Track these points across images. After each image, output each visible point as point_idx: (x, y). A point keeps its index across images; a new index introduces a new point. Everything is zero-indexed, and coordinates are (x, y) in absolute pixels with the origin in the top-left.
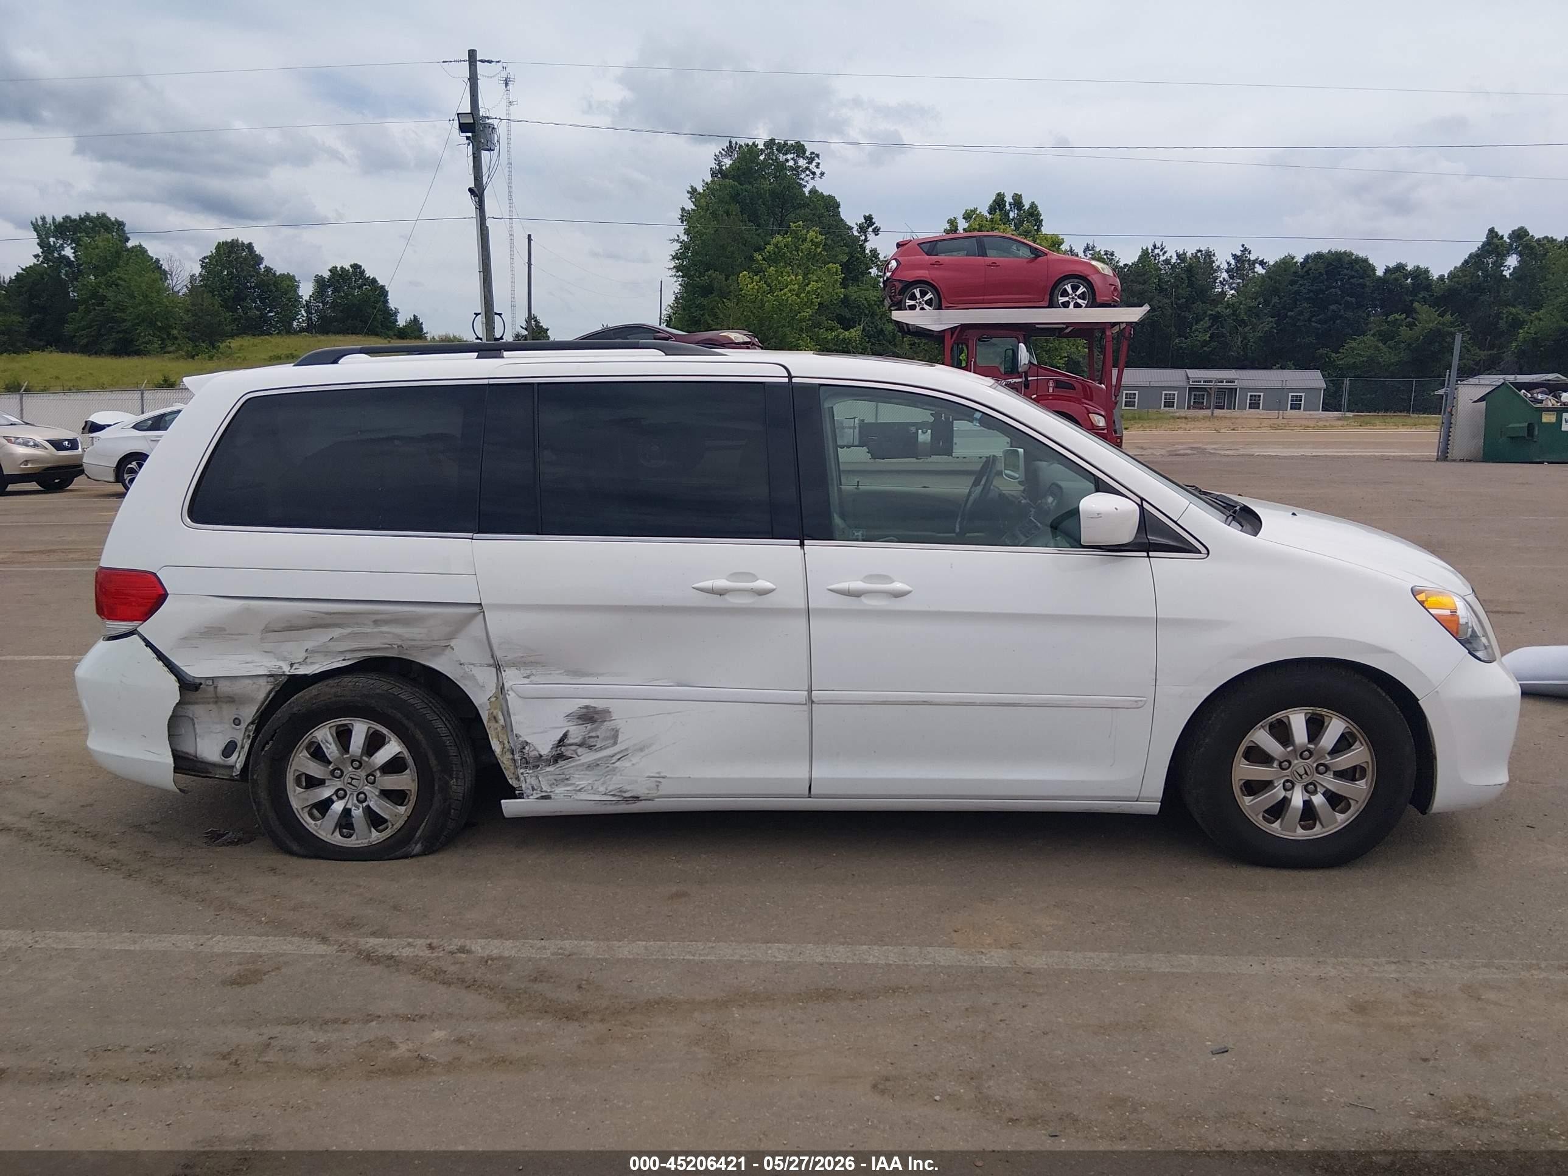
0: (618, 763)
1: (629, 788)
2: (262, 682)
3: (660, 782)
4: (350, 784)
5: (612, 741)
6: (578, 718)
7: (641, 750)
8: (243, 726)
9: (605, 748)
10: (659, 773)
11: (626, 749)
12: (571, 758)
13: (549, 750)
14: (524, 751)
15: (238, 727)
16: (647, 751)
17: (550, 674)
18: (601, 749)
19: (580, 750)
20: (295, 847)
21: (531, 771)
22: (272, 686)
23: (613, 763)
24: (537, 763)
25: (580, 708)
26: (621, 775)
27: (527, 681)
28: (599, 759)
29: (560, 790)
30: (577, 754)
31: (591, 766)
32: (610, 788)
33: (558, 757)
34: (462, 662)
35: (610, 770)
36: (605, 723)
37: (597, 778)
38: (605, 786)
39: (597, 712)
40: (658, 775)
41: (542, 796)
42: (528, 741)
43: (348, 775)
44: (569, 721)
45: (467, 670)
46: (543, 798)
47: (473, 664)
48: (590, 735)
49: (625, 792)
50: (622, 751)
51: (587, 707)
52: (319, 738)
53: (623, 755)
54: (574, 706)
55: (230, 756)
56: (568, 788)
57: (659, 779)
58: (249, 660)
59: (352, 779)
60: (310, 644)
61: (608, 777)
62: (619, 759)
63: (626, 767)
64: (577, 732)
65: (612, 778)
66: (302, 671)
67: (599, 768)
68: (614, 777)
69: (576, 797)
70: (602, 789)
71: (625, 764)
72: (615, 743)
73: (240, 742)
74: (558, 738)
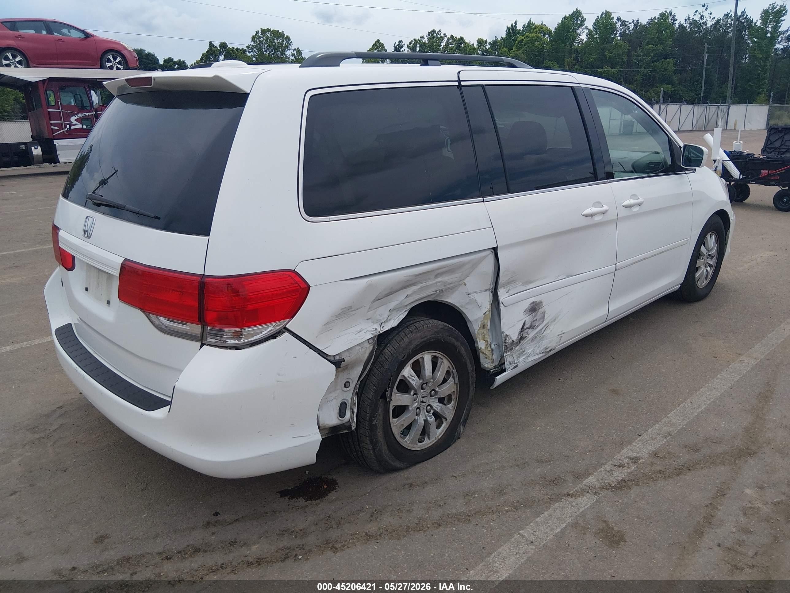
0: (545, 332)
1: (549, 345)
2: (367, 345)
3: (562, 337)
4: (422, 402)
5: (542, 320)
6: (529, 311)
7: (554, 320)
8: (352, 386)
9: (539, 325)
10: (561, 332)
11: (548, 323)
12: (526, 337)
13: (517, 336)
14: (506, 341)
15: (348, 389)
16: (556, 321)
17: (517, 287)
18: (538, 326)
19: (530, 331)
20: (398, 464)
21: (509, 353)
22: (372, 346)
23: (543, 333)
24: (511, 347)
25: (530, 304)
26: (547, 339)
27: (507, 295)
28: (536, 333)
29: (521, 359)
30: (528, 334)
31: (533, 340)
32: (541, 350)
33: (522, 338)
34: (470, 292)
35: (541, 338)
36: (540, 310)
37: (536, 345)
38: (539, 349)
39: (536, 305)
40: (561, 333)
41: (514, 367)
42: (508, 334)
43: (420, 397)
44: (525, 315)
45: (472, 297)
46: (515, 367)
47: (475, 292)
48: (534, 319)
49: (547, 349)
50: (546, 325)
51: (533, 303)
52: (406, 376)
53: (547, 326)
54: (526, 304)
55: (345, 415)
56: (524, 357)
57: (560, 336)
58: (359, 329)
59: (423, 397)
60: (392, 305)
61: (540, 343)
62: (545, 330)
63: (549, 333)
64: (528, 319)
65: (542, 342)
66: (387, 327)
67: (537, 339)
68: (543, 341)
69: (528, 361)
70: (538, 351)
71: (548, 331)
72: (544, 321)
73: (350, 401)
74: (521, 327)
